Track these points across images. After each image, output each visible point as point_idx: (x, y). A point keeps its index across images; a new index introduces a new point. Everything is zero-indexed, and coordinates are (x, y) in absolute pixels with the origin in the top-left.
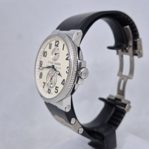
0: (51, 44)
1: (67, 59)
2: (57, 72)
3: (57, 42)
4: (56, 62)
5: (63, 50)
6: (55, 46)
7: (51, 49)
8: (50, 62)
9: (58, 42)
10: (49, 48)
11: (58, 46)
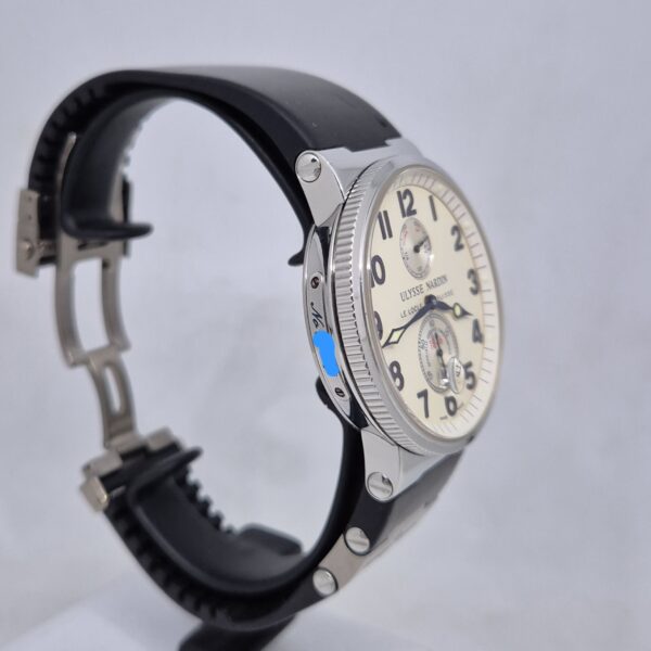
0: (385, 213)
1: (459, 247)
2: (453, 309)
3: (405, 198)
4: (430, 278)
5: (435, 218)
6: (404, 215)
7: (391, 236)
8: (409, 295)
9: (408, 198)
10: (384, 238)
11: (414, 212)
